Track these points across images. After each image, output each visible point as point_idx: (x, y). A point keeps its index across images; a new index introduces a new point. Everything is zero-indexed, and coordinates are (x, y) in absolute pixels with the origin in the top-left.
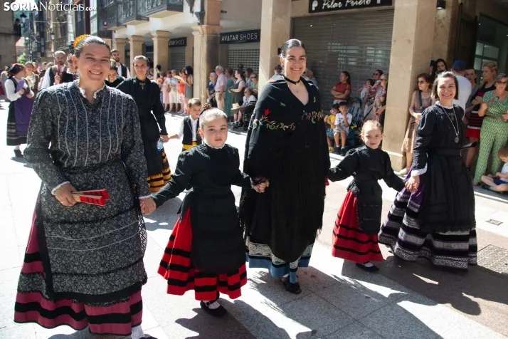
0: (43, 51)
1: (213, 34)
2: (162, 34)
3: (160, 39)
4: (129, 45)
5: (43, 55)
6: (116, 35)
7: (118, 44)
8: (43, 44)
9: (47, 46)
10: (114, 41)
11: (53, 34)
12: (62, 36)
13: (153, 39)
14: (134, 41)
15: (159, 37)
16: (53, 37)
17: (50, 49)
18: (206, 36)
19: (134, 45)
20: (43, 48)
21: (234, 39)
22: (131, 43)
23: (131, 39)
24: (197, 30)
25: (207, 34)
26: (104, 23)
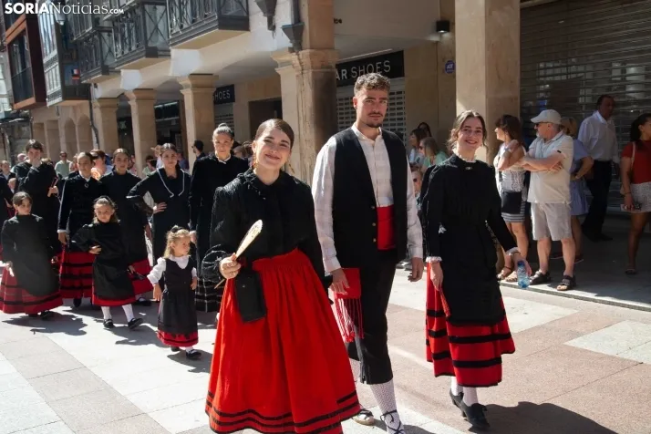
1: (323, 67)
2: (201, 81)
3: (200, 90)
4: (129, 108)
6: (98, 93)
7: (102, 108)
10: (95, 103)
13: (182, 91)
14: (138, 100)
15: (195, 87)
18: (309, 74)
19: (139, 107)
22: (133, 104)
23: (133, 95)
24: (288, 63)
25: (312, 68)
26: (73, 72)
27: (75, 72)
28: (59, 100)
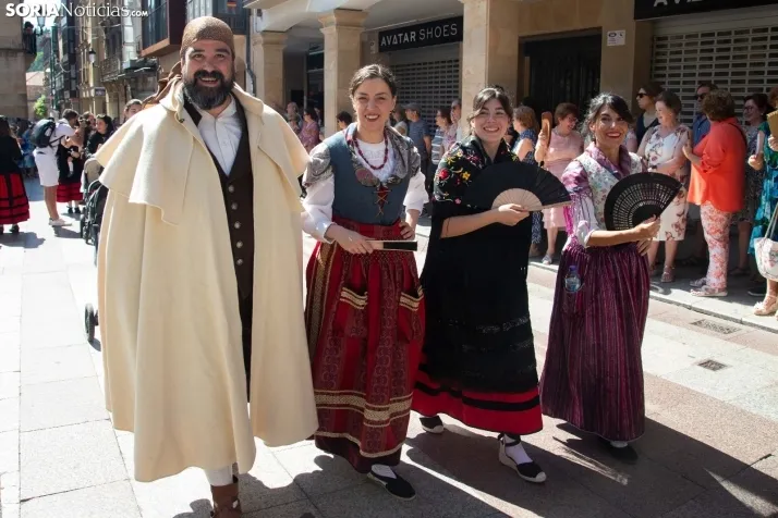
0: (73, 89)
9: (81, 78)
16: (92, 59)
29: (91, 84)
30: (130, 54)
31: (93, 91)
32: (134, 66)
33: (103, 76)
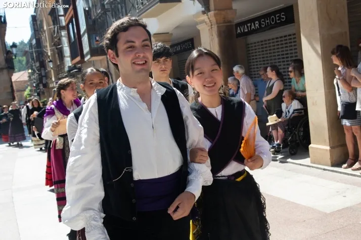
0: (44, 82)
1: (225, 22)
2: (161, 38)
5: (45, 86)
8: (43, 74)
9: (47, 76)
11: (51, 61)
12: (60, 62)
16: (51, 65)
17: (51, 79)
18: (215, 28)
20: (44, 78)
21: (253, 27)
24: (203, 22)
25: (217, 23)
26: (96, 39)
27: (97, 38)
28: (89, 57)
29: (53, 79)
30: (68, 63)
31: (55, 83)
32: (71, 69)
33: (58, 75)
